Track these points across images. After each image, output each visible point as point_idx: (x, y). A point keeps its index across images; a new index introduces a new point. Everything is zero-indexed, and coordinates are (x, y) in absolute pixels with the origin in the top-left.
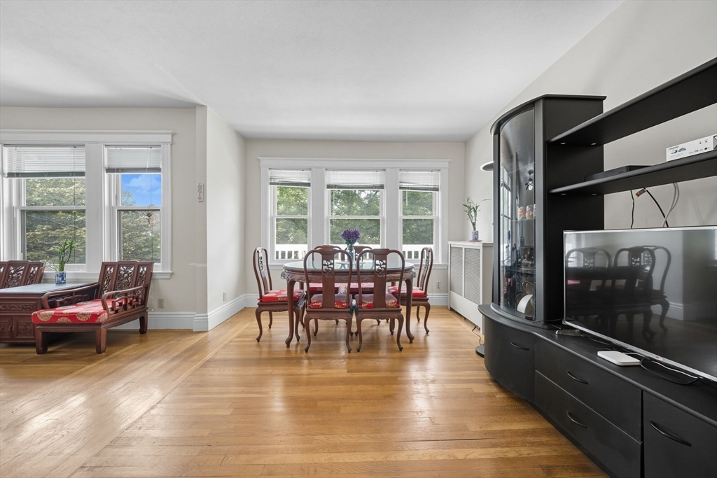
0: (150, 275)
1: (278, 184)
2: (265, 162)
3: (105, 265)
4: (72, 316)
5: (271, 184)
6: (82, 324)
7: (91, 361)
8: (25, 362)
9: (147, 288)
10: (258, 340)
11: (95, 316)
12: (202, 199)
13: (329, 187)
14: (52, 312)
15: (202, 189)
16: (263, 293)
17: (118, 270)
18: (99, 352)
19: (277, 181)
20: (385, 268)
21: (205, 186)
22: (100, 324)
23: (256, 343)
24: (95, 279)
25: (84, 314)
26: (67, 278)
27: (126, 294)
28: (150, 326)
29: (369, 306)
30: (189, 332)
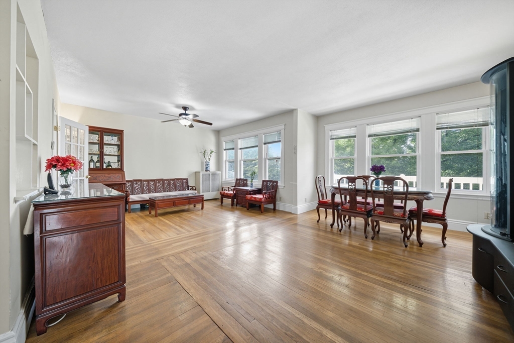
0: (277, 186)
1: (335, 139)
2: (328, 127)
3: (263, 181)
4: (255, 198)
5: (331, 139)
6: (257, 201)
7: (260, 215)
8: (245, 211)
9: (276, 191)
10: (318, 221)
11: (261, 199)
12: (296, 153)
13: (369, 136)
14: (250, 196)
15: (295, 148)
16: (321, 199)
17: (267, 184)
18: (262, 213)
19: (334, 137)
20: (392, 190)
21: (296, 146)
22: (262, 202)
23: (317, 223)
24: (260, 186)
25: (258, 198)
26: (253, 185)
27: (269, 193)
28: (277, 208)
29: (380, 213)
30: (290, 213)
